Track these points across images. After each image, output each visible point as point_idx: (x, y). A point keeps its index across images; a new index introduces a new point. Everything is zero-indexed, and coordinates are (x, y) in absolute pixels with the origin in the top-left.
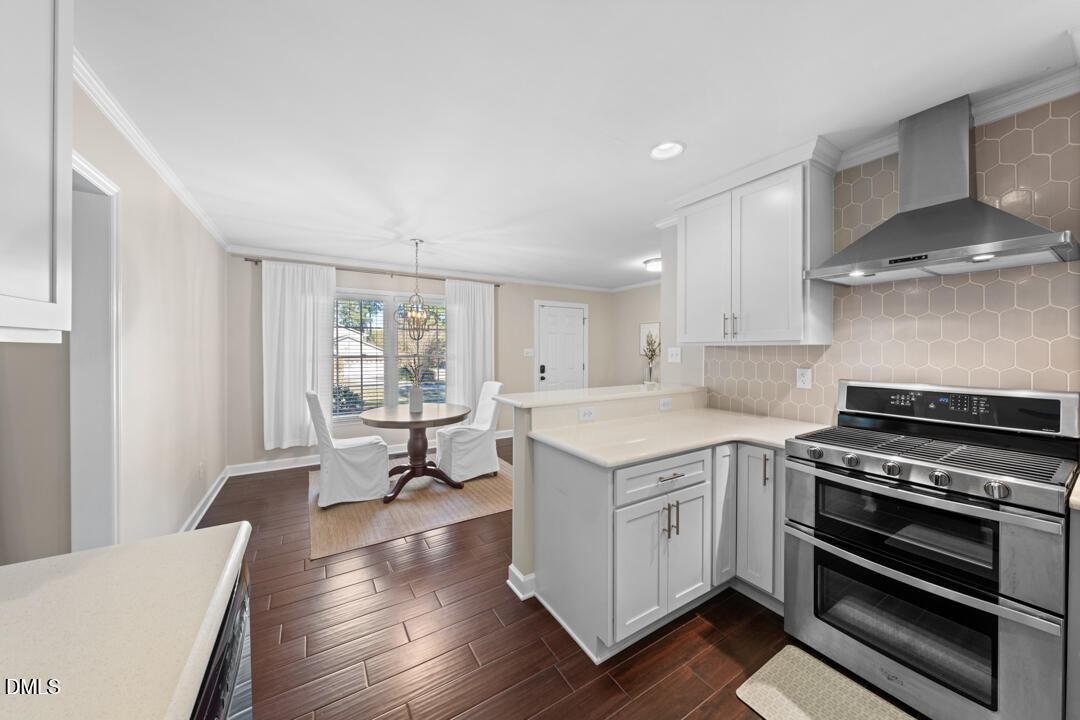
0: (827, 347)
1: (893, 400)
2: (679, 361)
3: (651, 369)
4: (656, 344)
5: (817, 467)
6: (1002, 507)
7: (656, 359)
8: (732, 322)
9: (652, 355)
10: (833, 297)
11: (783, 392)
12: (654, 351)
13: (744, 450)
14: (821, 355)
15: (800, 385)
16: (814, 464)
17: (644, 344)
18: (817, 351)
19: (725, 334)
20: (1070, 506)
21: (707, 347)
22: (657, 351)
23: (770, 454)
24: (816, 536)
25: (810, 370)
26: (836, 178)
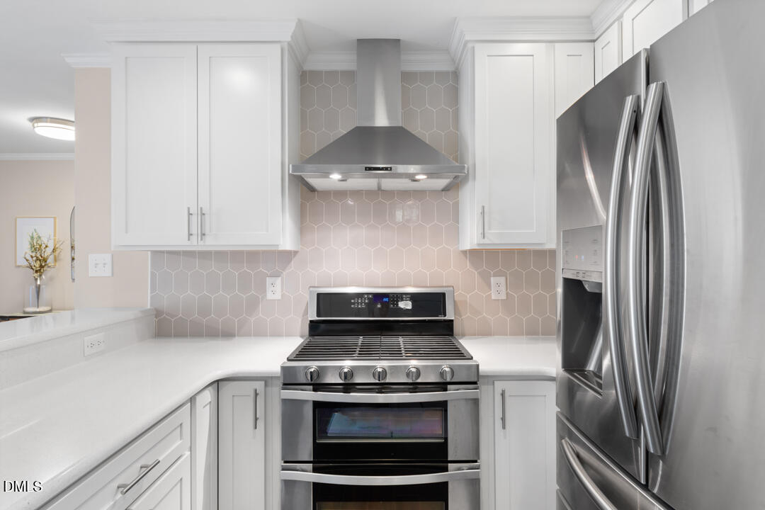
0: (296, 252)
1: (354, 304)
2: (109, 273)
3: (38, 289)
4: (49, 251)
5: (315, 390)
6: (449, 386)
7: (48, 273)
8: (199, 219)
9: (40, 265)
10: (300, 200)
11: (253, 305)
12: (45, 260)
13: (227, 389)
14: (289, 261)
15: (270, 296)
16: (311, 387)
17: (24, 250)
18: (287, 256)
19: (190, 235)
20: (481, 373)
21: (155, 253)
22: (50, 261)
23: (259, 386)
24: (315, 470)
25: (280, 278)
26: (301, 76)
